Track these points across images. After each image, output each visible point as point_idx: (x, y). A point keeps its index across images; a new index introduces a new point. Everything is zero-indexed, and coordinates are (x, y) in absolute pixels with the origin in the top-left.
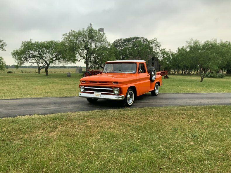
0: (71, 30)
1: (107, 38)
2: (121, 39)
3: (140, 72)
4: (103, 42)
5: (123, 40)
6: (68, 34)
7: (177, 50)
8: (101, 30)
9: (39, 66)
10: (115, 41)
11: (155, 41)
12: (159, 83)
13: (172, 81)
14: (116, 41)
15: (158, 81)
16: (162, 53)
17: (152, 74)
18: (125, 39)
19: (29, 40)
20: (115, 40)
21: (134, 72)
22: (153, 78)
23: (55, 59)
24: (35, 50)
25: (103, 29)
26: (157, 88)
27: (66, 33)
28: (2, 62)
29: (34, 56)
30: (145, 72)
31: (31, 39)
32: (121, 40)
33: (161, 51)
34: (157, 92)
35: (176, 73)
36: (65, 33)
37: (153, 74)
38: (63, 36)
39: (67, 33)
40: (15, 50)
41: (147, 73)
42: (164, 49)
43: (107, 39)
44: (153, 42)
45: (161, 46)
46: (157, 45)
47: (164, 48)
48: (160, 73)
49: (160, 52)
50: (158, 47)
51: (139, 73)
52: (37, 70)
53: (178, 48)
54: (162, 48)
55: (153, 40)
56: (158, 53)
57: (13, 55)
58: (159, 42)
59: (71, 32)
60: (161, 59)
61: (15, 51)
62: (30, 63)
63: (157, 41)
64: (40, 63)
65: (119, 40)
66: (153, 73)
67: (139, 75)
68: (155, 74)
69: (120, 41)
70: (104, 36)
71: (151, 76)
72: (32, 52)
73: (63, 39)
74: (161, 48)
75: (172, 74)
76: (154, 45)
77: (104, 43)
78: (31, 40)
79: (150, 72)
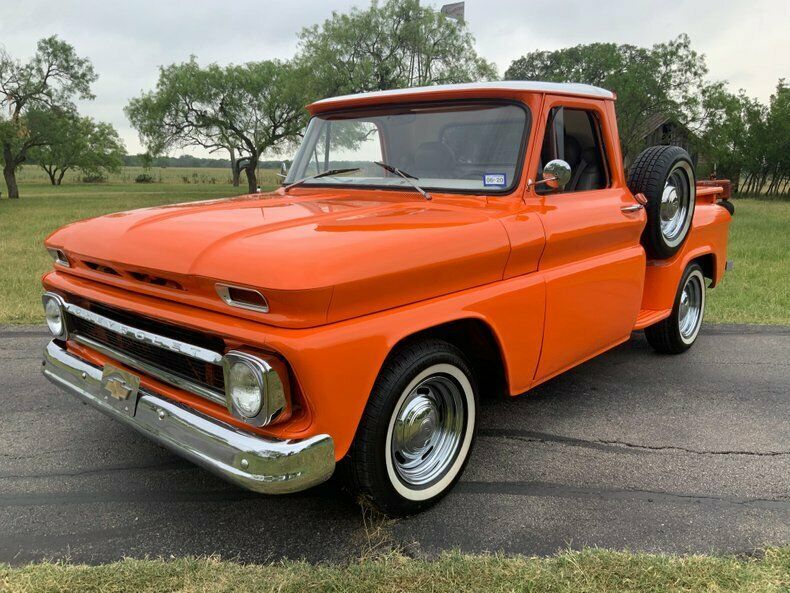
0: (334, 14)
1: (472, 42)
2: (542, 54)
3: (549, 179)
4: (458, 60)
5: (549, 57)
6: (321, 30)
7: (775, 92)
8: (456, 10)
9: (237, 156)
10: (515, 63)
11: (682, 52)
12: (707, 264)
13: (755, 227)
14: (520, 61)
15: (704, 250)
16: (707, 105)
17: (664, 199)
18: (557, 52)
19: (188, 61)
20: (516, 60)
21: (495, 181)
22: (672, 228)
23: (280, 131)
24: (206, 98)
25: (463, 8)
26: (695, 300)
27: (313, 24)
28: (113, 143)
29: (205, 121)
30: (603, 182)
31: (193, 57)
32: (540, 55)
33: (704, 92)
34: (689, 324)
35: (765, 190)
36: (309, 26)
37: (674, 196)
38: (303, 35)
39: (316, 27)
40: (139, 96)
41: (623, 191)
42: (721, 85)
43: (474, 47)
44: (673, 54)
45: (705, 71)
46: (690, 65)
47: (721, 81)
48: (721, 188)
49: (700, 98)
50: (696, 74)
51: (543, 190)
52: (229, 172)
53: (781, 85)
54: (709, 79)
55: (671, 44)
56: (690, 102)
57: (131, 118)
58: (699, 55)
59: (331, 18)
60: (703, 128)
61: (137, 101)
62: (206, 147)
63: (692, 47)
64: (239, 149)
65: (532, 58)
66: (669, 194)
67: (544, 209)
68: (683, 201)
69: (537, 63)
70: (463, 33)
71: (655, 212)
72: (196, 105)
73: (300, 48)
74: (705, 78)
75: (746, 195)
76: (674, 67)
77: (462, 61)
78: (195, 60)
79: (643, 184)
